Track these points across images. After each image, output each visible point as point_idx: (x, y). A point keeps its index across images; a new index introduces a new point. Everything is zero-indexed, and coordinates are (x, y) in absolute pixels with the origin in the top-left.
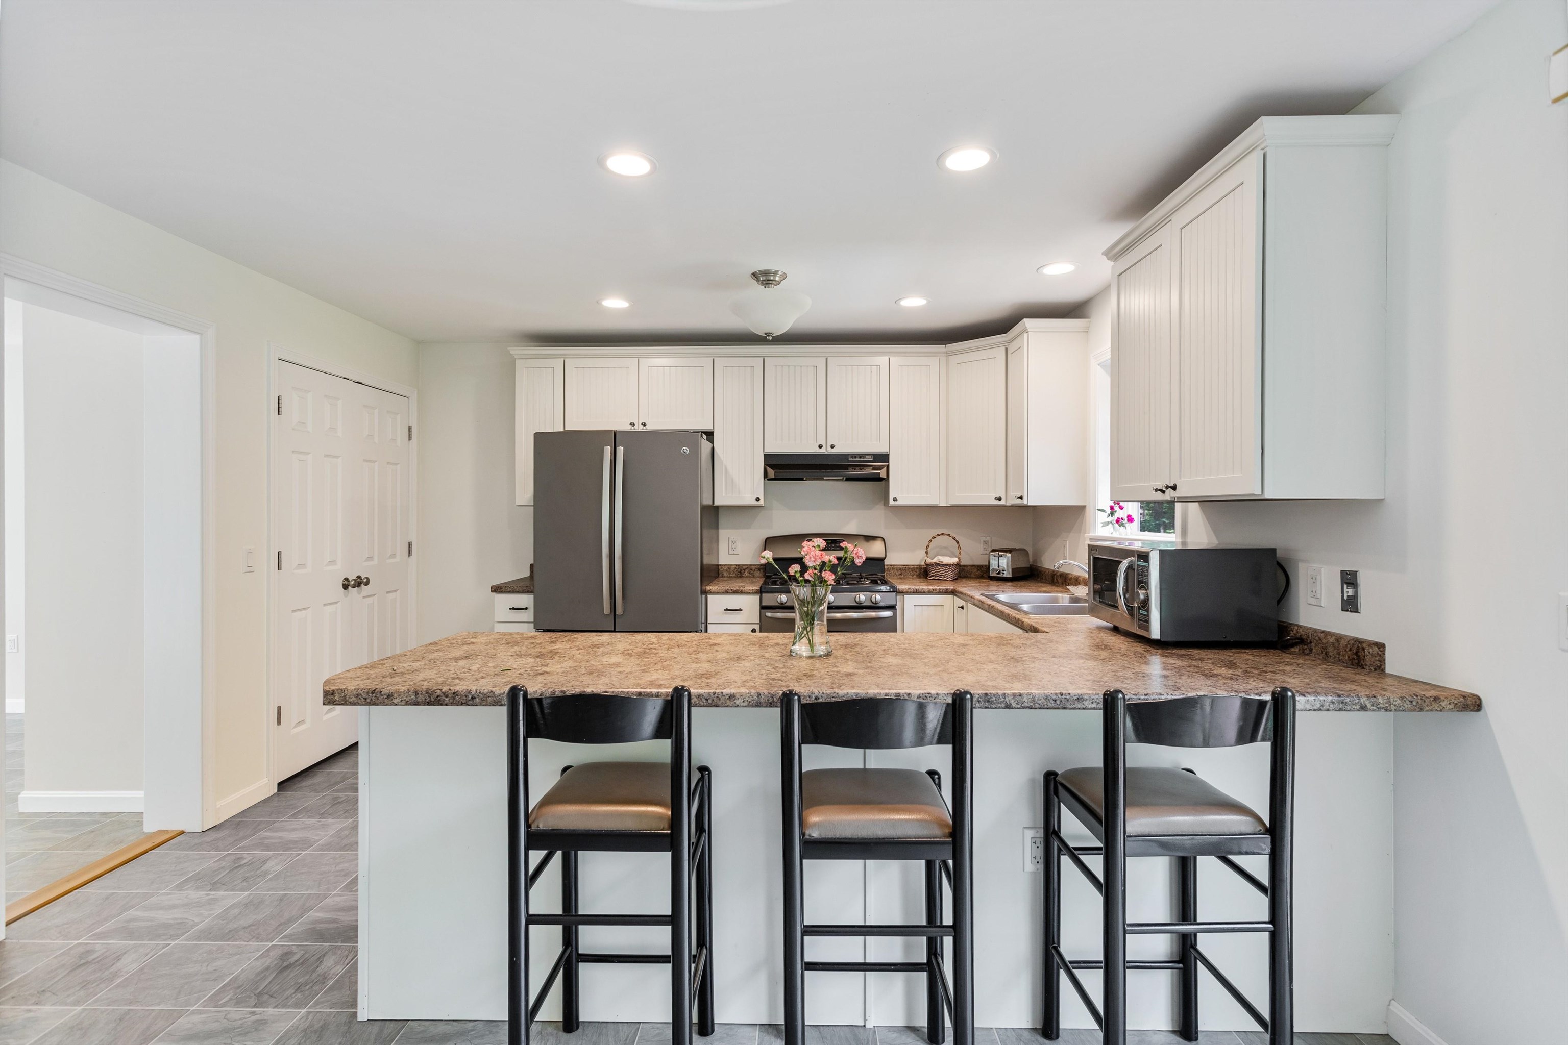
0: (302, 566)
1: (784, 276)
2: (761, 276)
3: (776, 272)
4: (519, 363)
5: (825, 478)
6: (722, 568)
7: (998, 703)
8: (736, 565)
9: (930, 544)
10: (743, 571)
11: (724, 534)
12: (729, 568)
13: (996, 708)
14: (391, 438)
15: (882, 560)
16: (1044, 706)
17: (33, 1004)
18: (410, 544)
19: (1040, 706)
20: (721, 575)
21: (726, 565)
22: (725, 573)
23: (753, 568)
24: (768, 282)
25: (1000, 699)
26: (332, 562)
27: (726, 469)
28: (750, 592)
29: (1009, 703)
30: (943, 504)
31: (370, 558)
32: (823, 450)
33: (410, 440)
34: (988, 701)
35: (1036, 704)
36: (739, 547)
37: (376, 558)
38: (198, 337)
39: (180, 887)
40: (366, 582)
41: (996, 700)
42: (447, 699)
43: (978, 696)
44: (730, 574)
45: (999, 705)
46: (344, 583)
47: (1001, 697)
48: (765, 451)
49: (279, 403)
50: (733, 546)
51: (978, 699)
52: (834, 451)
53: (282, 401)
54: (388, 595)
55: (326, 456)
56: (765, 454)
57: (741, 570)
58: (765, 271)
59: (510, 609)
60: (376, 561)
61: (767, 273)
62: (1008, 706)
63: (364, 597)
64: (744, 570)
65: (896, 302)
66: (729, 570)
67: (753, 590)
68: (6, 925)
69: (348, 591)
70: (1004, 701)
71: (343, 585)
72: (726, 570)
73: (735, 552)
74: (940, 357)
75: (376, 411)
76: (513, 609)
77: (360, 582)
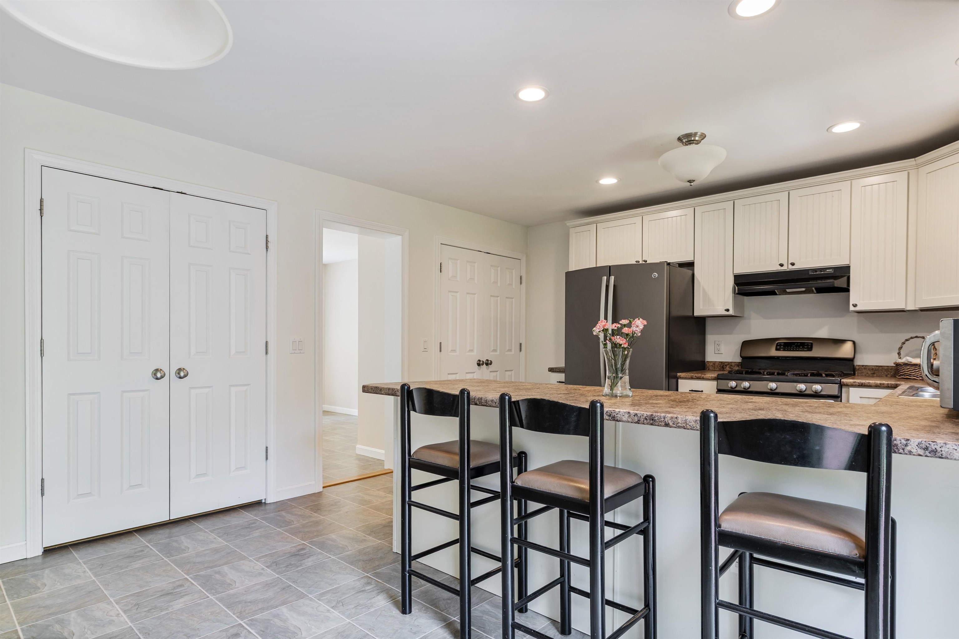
0: (454, 351)
1: (703, 136)
2: (684, 139)
3: (696, 134)
4: (571, 230)
5: (788, 290)
6: (708, 364)
7: (660, 422)
8: (720, 362)
9: (904, 346)
10: (725, 367)
11: (711, 339)
12: (714, 364)
13: (658, 426)
14: (508, 283)
15: (851, 360)
16: (694, 427)
17: (313, 512)
18: (521, 344)
19: (691, 428)
20: (707, 369)
21: (712, 361)
22: (711, 367)
23: (733, 364)
24: (690, 142)
25: (661, 419)
26: (472, 351)
27: (704, 290)
28: (709, 378)
29: (667, 423)
30: (910, 307)
31: (495, 350)
32: (785, 268)
33: (521, 284)
34: (653, 420)
35: (688, 426)
36: (723, 348)
37: (498, 351)
38: (401, 237)
39: (379, 490)
40: (490, 363)
41: (658, 419)
42: (398, 393)
43: (646, 415)
44: (715, 368)
45: (660, 423)
46: (477, 362)
47: (662, 418)
48: (734, 273)
49: (441, 266)
50: (718, 347)
51: (646, 417)
52: (794, 268)
53: (443, 265)
54: (506, 372)
55: (467, 293)
56: (734, 275)
57: (723, 365)
58: (686, 134)
59: (557, 382)
60: (498, 353)
61: (688, 135)
62: (667, 425)
63: (491, 372)
64: (726, 365)
65: (827, 131)
66: (714, 365)
67: (711, 377)
68: (323, 488)
69: (481, 368)
70: (663, 421)
71: (477, 364)
72: (712, 365)
73: (719, 352)
74: (909, 171)
75: (499, 268)
76: (560, 382)
77: (488, 363)
